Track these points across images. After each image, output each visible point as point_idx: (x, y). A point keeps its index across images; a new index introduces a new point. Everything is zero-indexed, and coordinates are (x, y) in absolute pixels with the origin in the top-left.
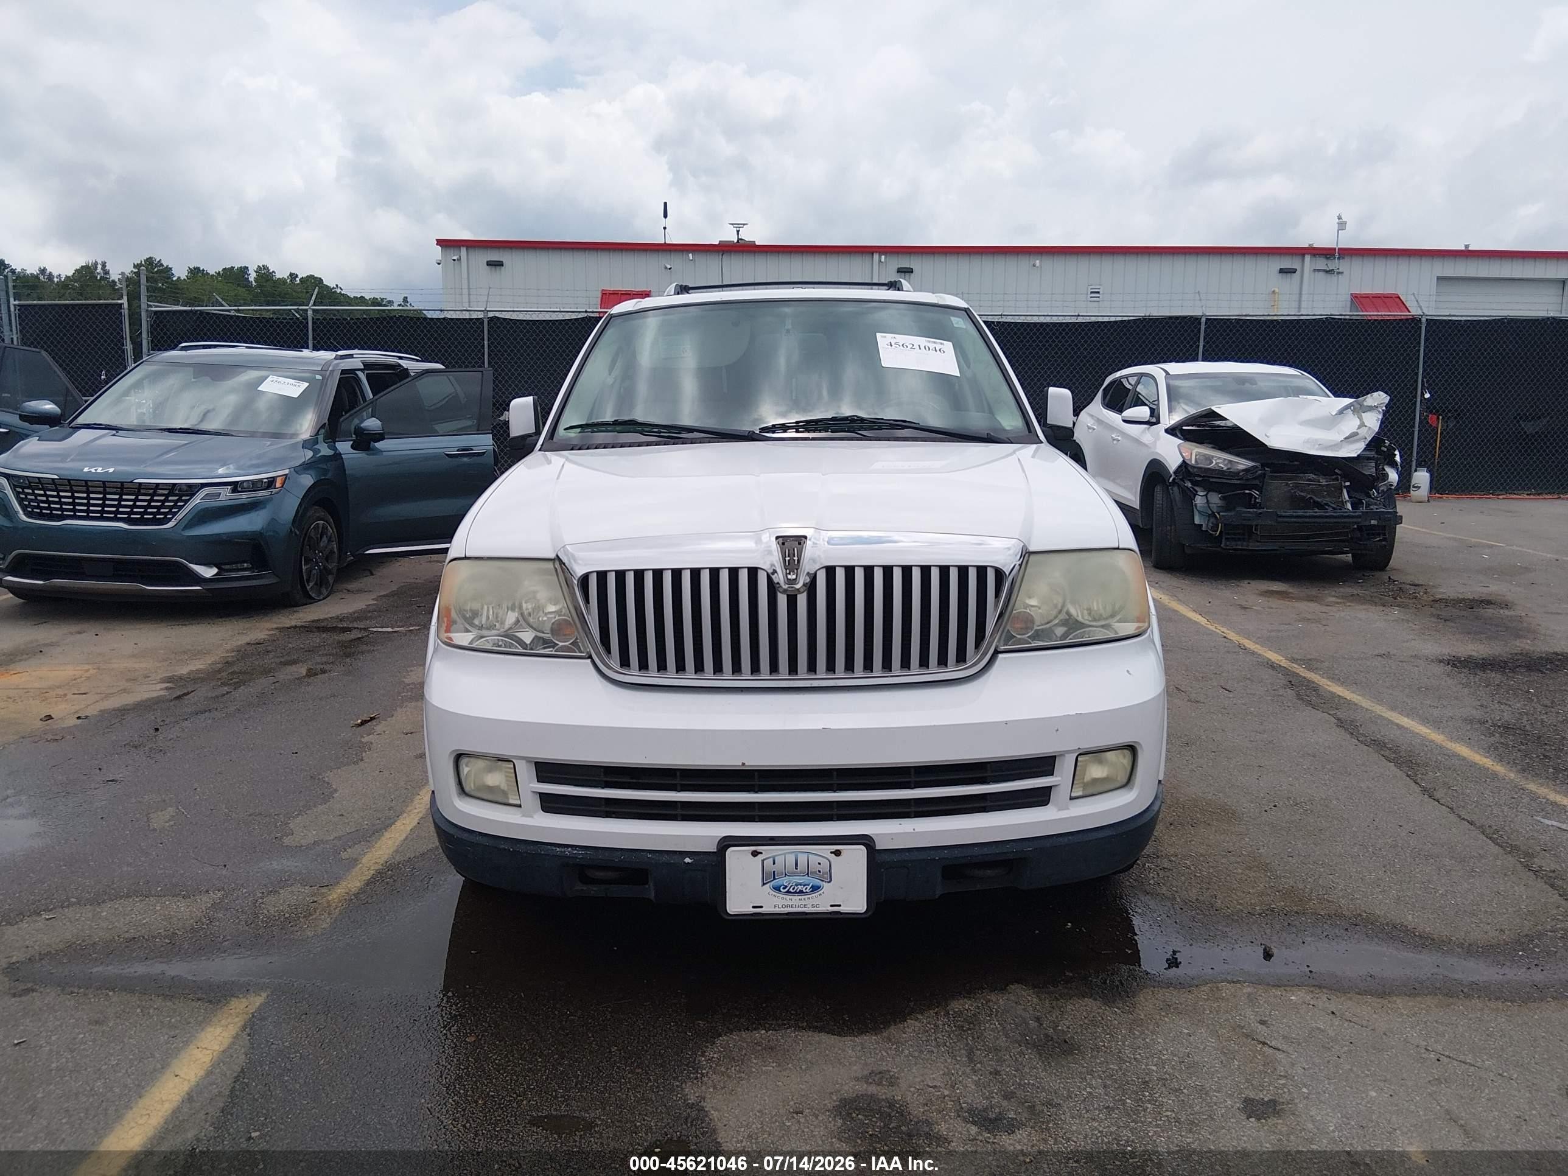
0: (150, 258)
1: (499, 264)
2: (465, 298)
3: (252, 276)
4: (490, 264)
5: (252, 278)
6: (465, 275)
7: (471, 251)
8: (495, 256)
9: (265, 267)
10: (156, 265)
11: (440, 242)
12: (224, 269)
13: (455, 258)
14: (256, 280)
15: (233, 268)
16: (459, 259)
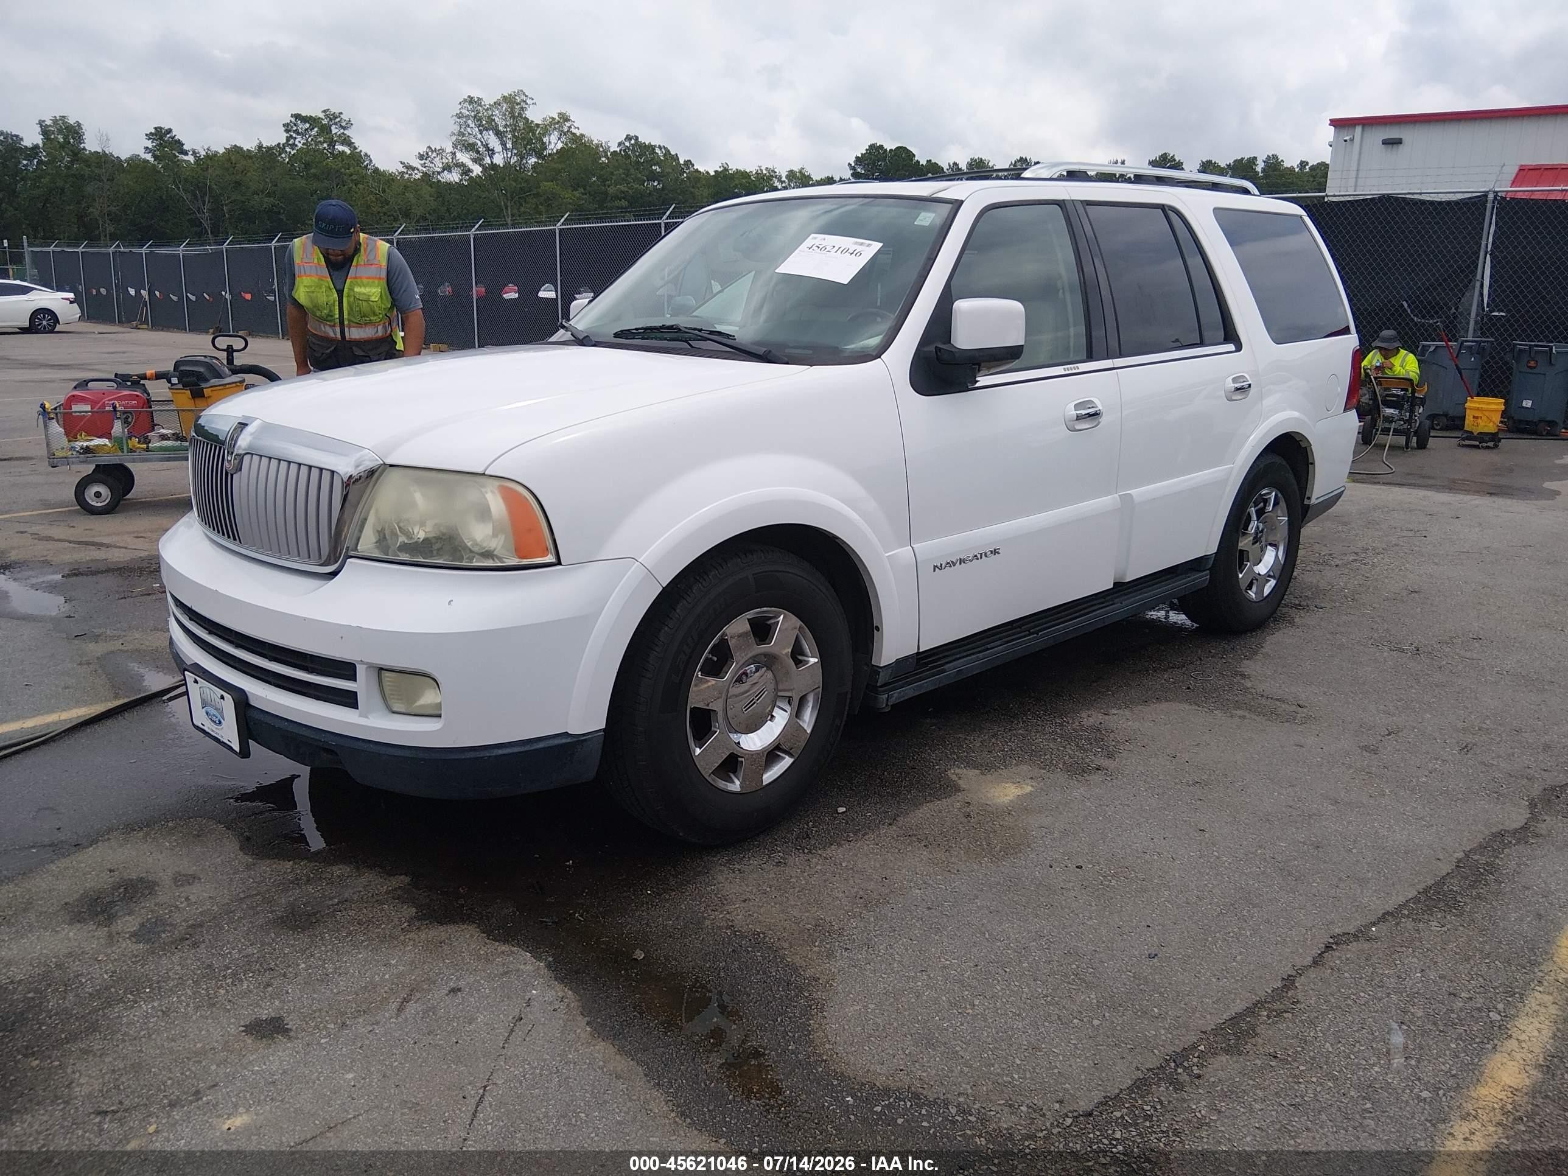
0: (1165, 154)
1: (1398, 142)
2: (1352, 182)
3: (1259, 168)
4: (1386, 142)
5: (1259, 169)
6: (1355, 157)
7: (1367, 129)
8: (1393, 133)
9: (1275, 157)
10: (1170, 161)
11: (1335, 123)
12: (1235, 161)
13: (1347, 138)
14: (1264, 170)
15: (1243, 159)
16: (1352, 140)
